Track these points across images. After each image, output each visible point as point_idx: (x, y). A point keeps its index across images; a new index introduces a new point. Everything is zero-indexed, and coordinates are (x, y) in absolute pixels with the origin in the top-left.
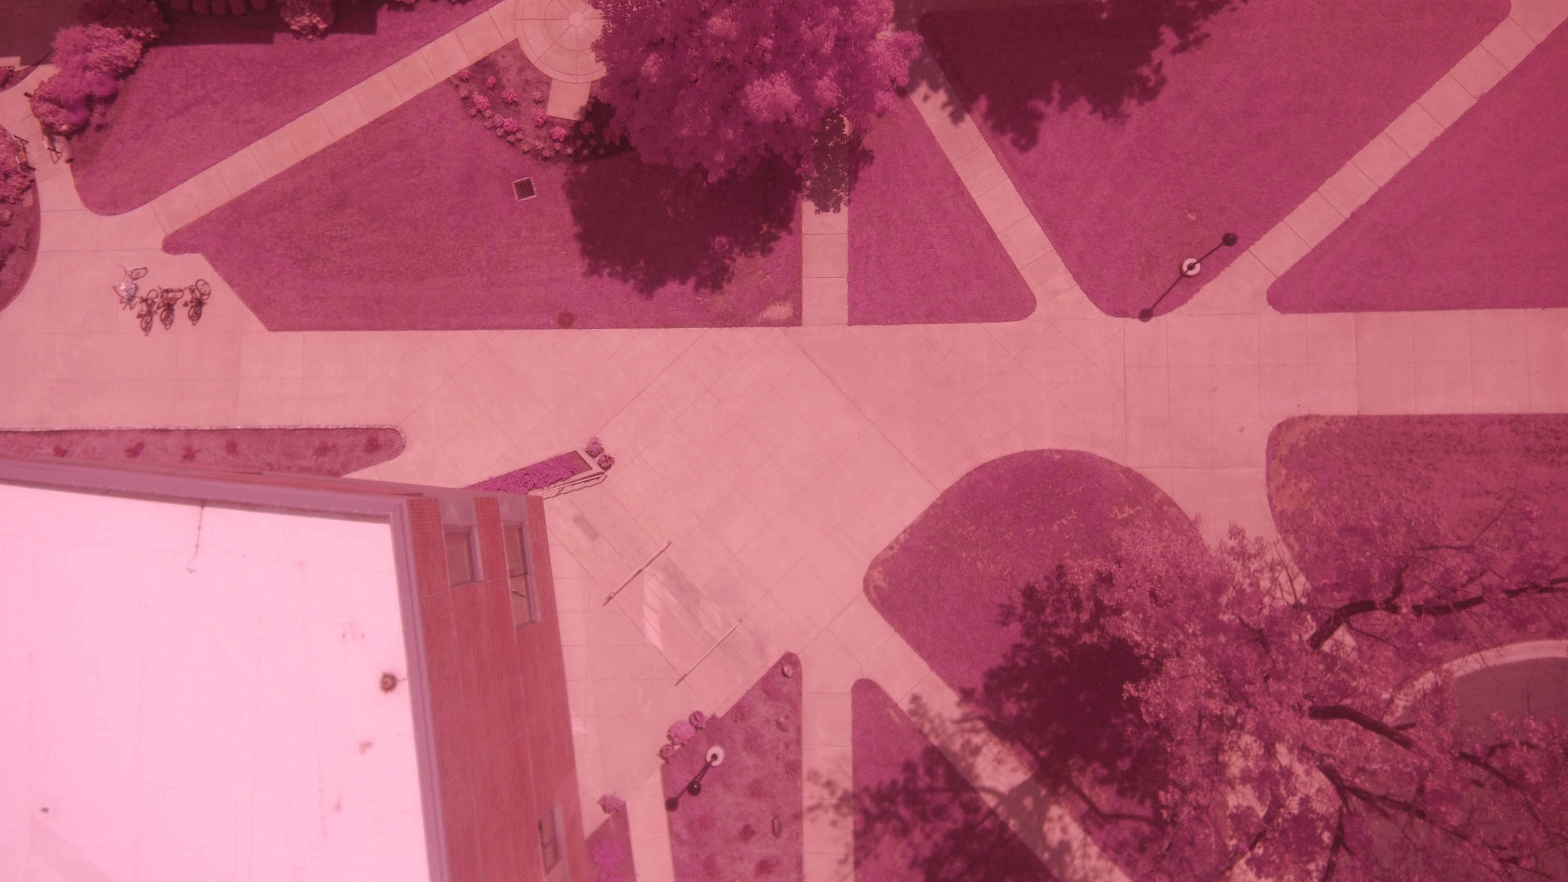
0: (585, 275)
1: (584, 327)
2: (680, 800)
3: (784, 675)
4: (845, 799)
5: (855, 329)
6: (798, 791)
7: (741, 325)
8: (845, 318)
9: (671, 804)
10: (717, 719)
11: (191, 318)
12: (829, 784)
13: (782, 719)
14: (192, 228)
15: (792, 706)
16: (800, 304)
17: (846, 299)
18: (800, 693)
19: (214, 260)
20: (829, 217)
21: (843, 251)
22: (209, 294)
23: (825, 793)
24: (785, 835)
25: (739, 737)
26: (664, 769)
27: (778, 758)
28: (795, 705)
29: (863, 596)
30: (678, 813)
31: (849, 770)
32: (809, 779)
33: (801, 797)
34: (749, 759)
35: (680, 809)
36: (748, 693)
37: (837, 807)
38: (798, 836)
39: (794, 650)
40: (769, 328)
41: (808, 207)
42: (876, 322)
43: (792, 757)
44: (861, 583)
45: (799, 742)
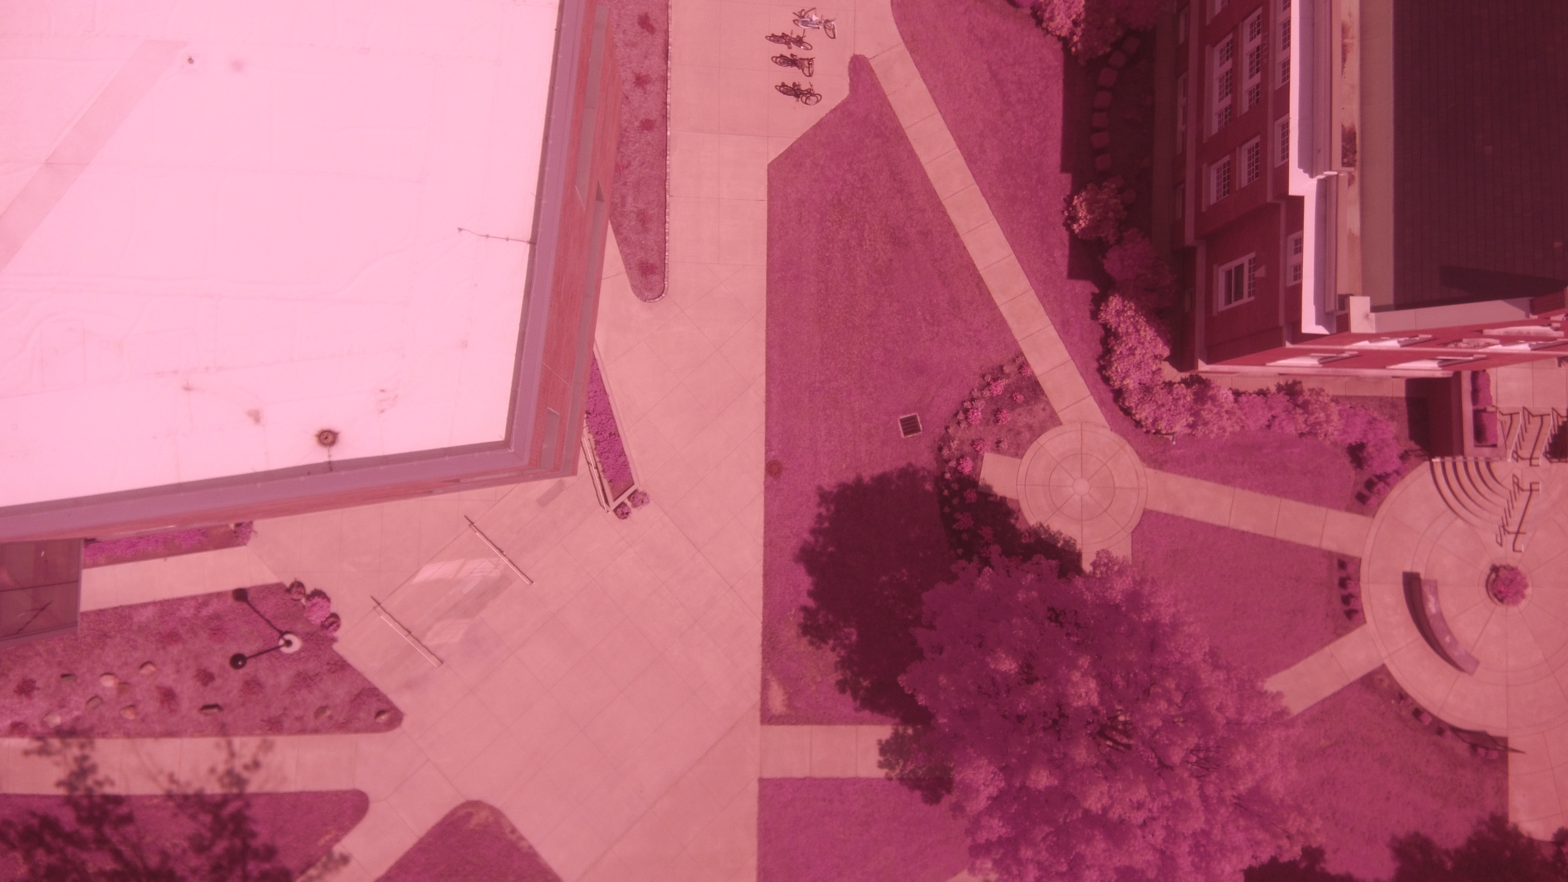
0: (820, 488)
1: (768, 488)
2: (245, 605)
3: (380, 713)
4: (240, 782)
5: (754, 787)
6: (249, 731)
7: (764, 658)
8: (768, 774)
9: (240, 595)
10: (331, 645)
11: (783, 85)
12: (256, 765)
13: (328, 713)
14: (875, 85)
15: (344, 723)
16: (783, 723)
17: (788, 775)
18: (357, 731)
19: (842, 109)
20: (875, 756)
21: (838, 772)
22: (806, 103)
23: (247, 759)
24: (202, 718)
25: (311, 666)
26: (280, 586)
27: (285, 709)
28: (344, 726)
29: (461, 801)
30: (230, 601)
31: (269, 788)
32: (264, 741)
33: (242, 735)
34: (285, 678)
35: (236, 604)
36: (359, 674)
37: (230, 773)
38: (200, 732)
39: (406, 723)
40: (759, 688)
41: (885, 732)
42: (761, 810)
43: (287, 724)
44: (474, 797)
45: (303, 731)
